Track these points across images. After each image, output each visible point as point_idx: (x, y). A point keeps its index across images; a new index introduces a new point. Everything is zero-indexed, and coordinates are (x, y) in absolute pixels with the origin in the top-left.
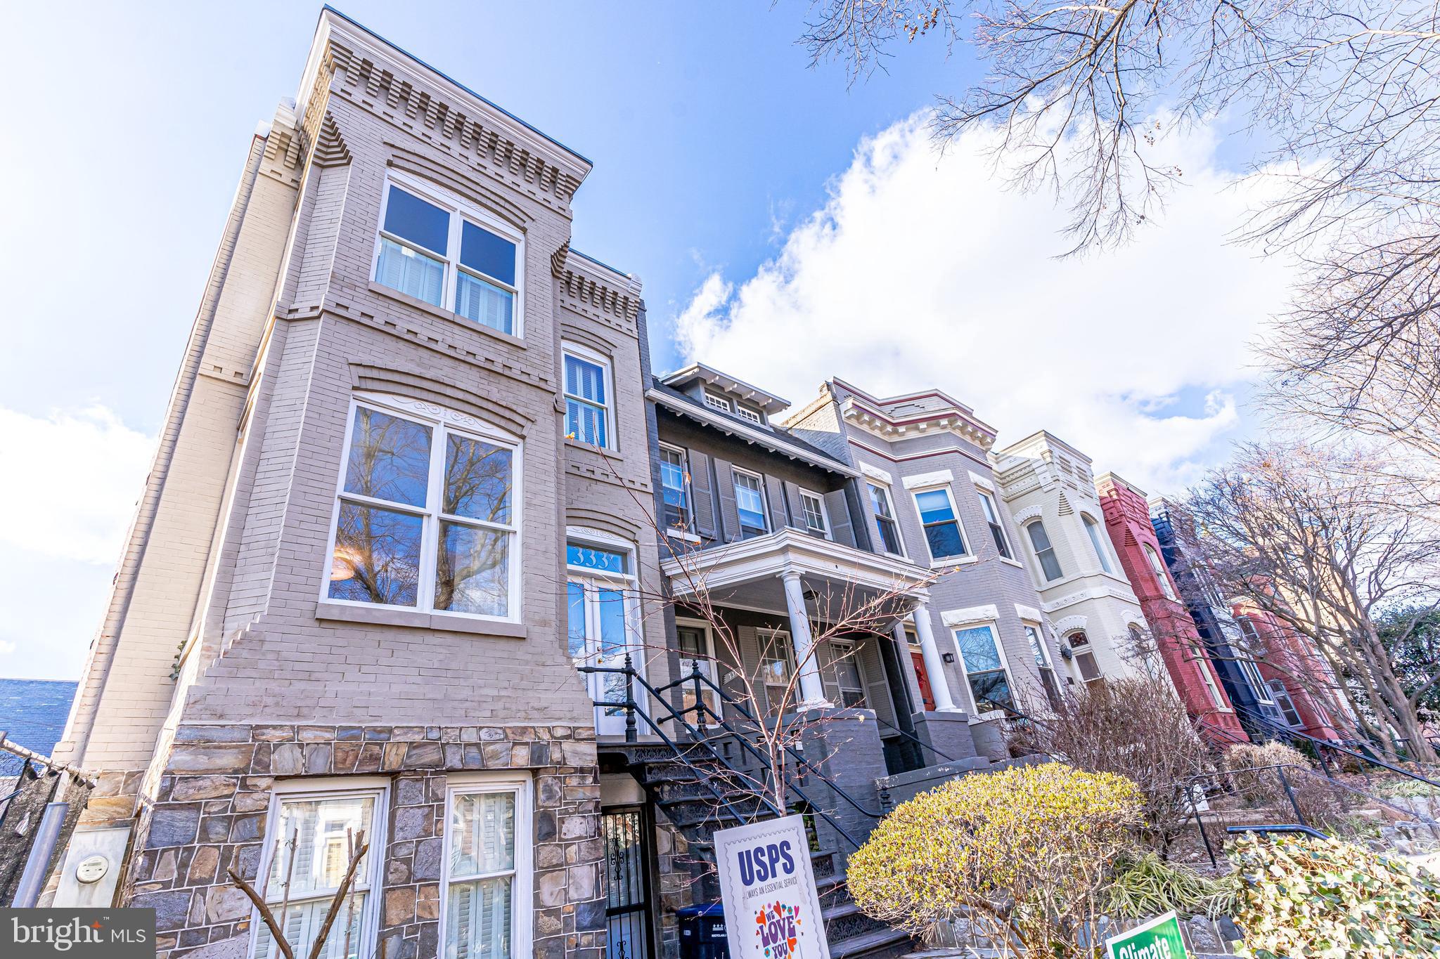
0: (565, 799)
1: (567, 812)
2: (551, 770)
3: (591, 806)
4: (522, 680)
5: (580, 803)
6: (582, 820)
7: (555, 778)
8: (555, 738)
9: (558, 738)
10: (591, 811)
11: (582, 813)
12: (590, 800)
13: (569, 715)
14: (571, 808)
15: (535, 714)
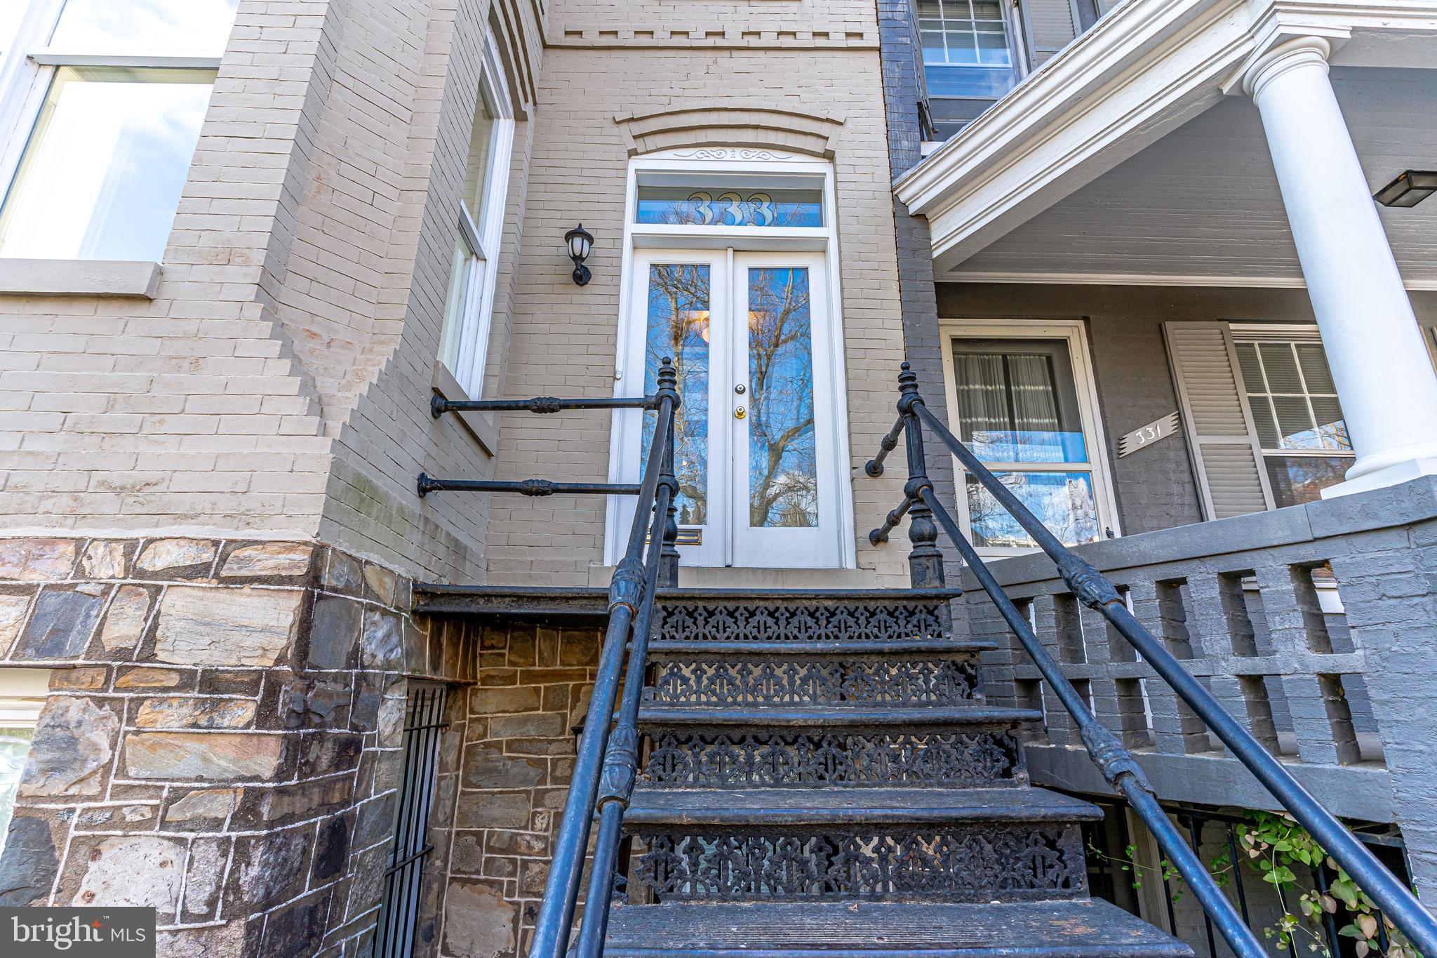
0: (122, 772)
1: (115, 820)
2: (86, 676)
3: (223, 805)
4: (110, 407)
5: (177, 795)
6: (171, 853)
7: (100, 702)
8: (141, 574)
9: (155, 575)
10: (217, 824)
11: (180, 826)
12: (221, 785)
13: (226, 505)
14: (141, 805)
15: (108, 503)
